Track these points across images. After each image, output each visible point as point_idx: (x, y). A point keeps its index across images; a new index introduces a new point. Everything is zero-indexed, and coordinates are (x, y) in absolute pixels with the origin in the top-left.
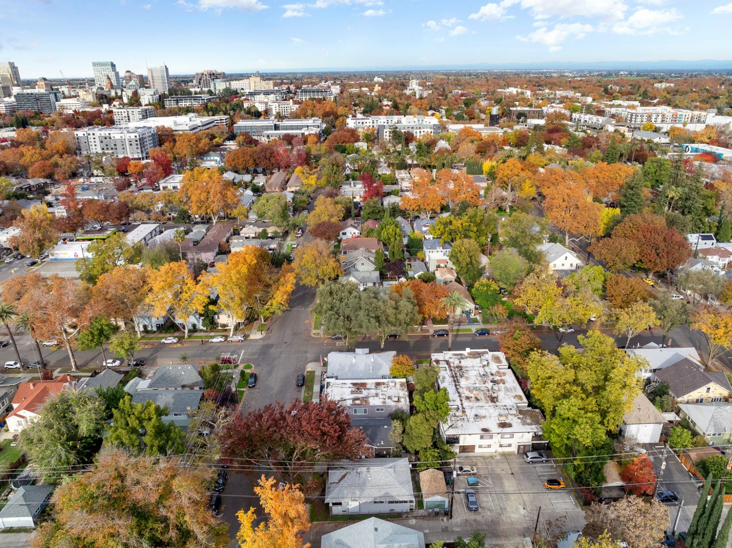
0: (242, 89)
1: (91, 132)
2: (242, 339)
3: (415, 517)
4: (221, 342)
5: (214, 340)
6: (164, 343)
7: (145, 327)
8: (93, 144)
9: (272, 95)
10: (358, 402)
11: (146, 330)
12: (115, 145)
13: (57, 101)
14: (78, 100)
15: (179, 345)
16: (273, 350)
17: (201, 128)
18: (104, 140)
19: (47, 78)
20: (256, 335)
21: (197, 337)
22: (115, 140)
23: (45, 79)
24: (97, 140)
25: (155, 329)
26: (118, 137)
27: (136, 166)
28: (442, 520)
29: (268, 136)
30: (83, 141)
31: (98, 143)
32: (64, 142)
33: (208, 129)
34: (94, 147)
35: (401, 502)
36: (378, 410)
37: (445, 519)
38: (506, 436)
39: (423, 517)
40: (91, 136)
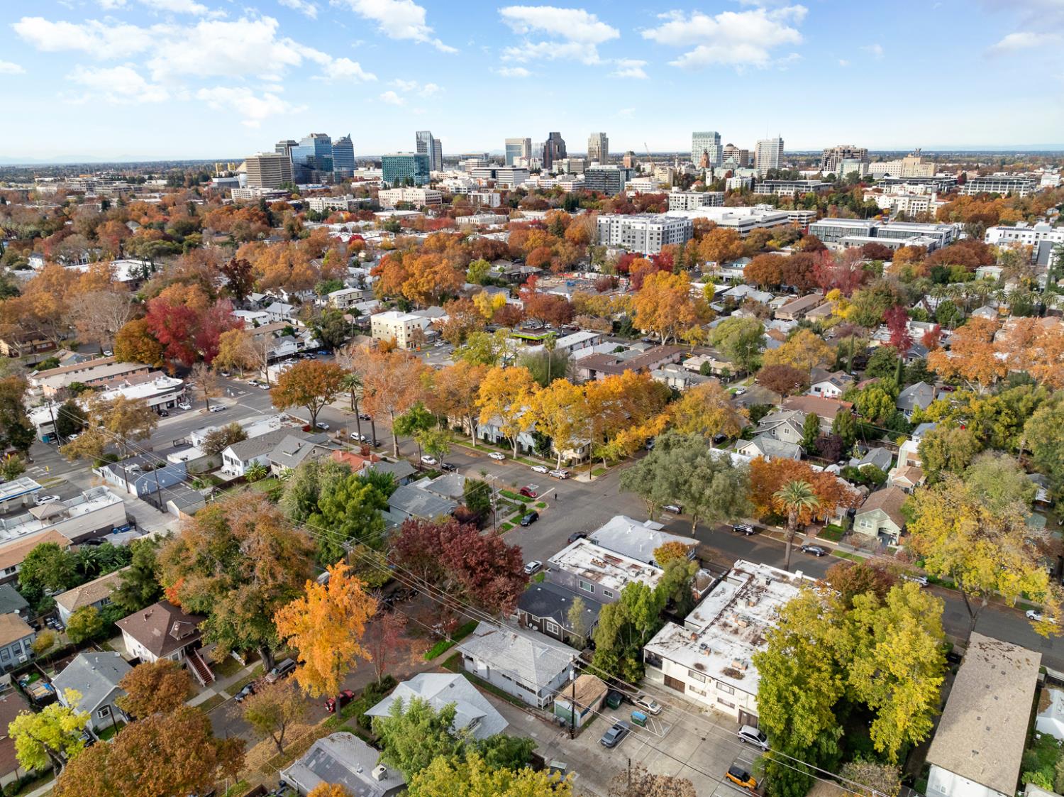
0: (887, 175)
1: (615, 219)
2: (563, 476)
3: (537, 716)
4: (542, 472)
5: (537, 469)
6: (490, 457)
7: (486, 435)
8: (615, 233)
9: (921, 186)
10: (589, 575)
11: (486, 440)
12: (634, 237)
13: (627, 180)
14: (650, 180)
15: (501, 463)
16: (583, 498)
17: (760, 225)
18: (626, 230)
19: (635, 152)
20: (583, 478)
21: (527, 461)
22: (635, 231)
23: (632, 153)
24: (620, 229)
25: (495, 441)
26: (638, 227)
27: (639, 265)
28: (562, 735)
29: (847, 244)
30: (604, 228)
31: (620, 233)
32: (583, 228)
33: (771, 227)
34: (615, 238)
35: (525, 687)
36: (606, 593)
37: (566, 735)
38: (724, 687)
39: (545, 721)
40: (615, 224)
